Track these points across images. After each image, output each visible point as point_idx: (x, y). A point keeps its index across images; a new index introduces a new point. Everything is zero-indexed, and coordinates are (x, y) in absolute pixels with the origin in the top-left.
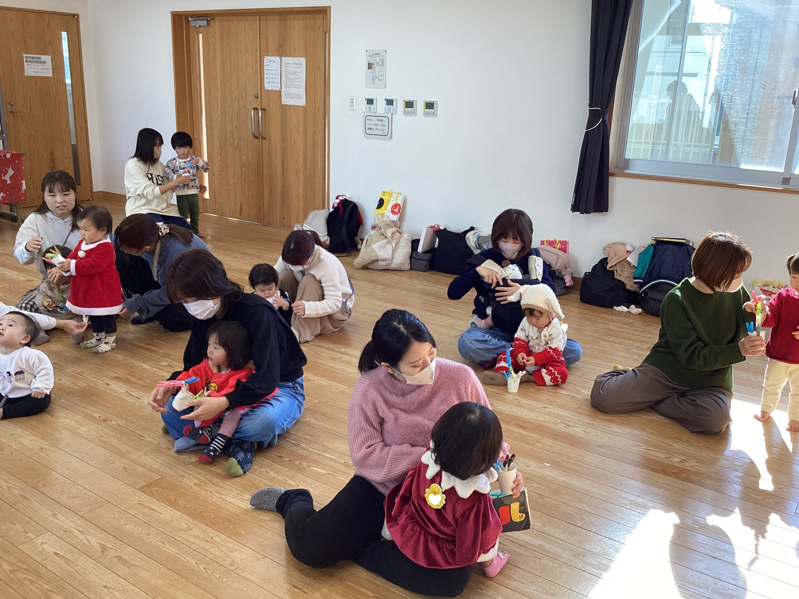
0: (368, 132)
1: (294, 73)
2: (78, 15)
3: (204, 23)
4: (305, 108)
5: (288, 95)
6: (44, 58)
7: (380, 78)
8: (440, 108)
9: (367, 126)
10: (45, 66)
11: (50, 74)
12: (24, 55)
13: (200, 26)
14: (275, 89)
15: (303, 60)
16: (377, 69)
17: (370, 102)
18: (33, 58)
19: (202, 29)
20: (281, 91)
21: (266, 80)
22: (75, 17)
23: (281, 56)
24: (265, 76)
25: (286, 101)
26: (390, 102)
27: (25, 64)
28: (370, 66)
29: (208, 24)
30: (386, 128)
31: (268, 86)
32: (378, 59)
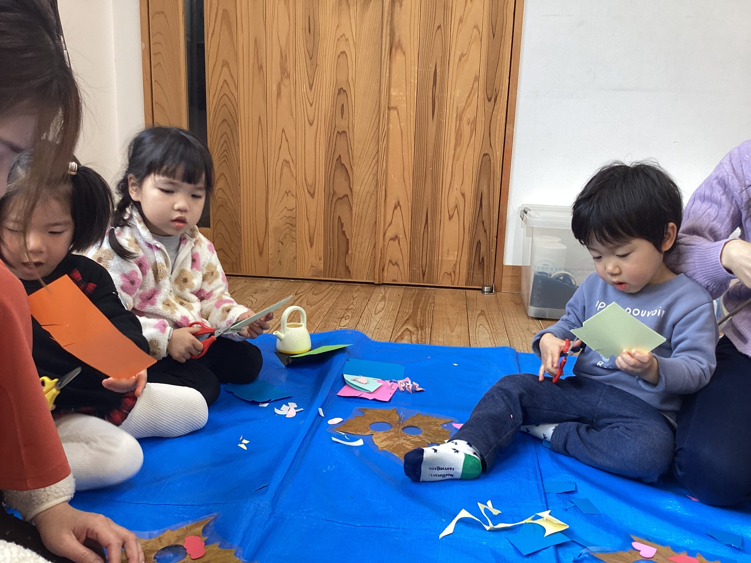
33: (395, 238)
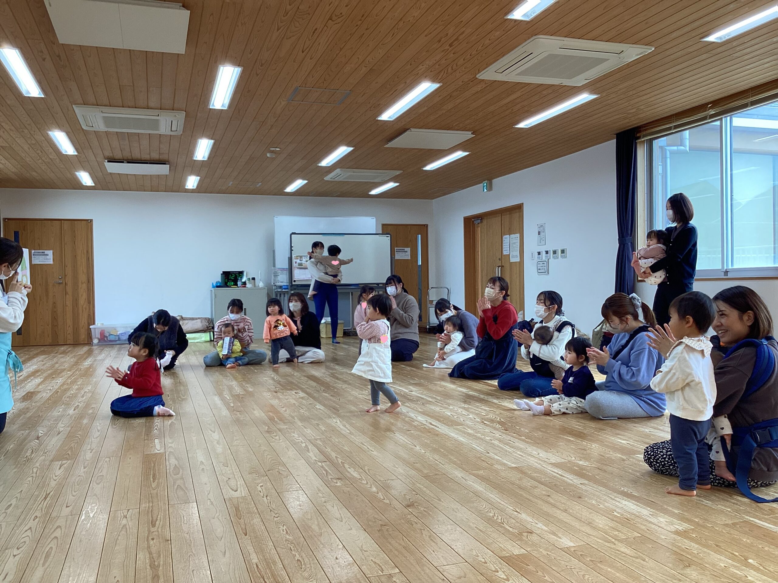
0: (539, 271)
1: (514, 243)
2: (427, 225)
3: (479, 221)
4: (519, 262)
5: (513, 257)
6: (406, 249)
7: (543, 239)
8: (568, 252)
9: (539, 268)
10: (407, 254)
11: (409, 258)
12: (396, 248)
13: (478, 223)
14: (507, 254)
15: (518, 235)
16: (542, 234)
17: (539, 253)
18: (400, 249)
19: (480, 225)
20: (509, 255)
21: (504, 249)
22: (426, 226)
23: (510, 234)
24: (504, 247)
25: (512, 260)
26: (547, 252)
27: (396, 253)
28: (539, 233)
29: (481, 222)
30: (546, 268)
31: (505, 253)
32: (542, 228)
33: (69, 334)
